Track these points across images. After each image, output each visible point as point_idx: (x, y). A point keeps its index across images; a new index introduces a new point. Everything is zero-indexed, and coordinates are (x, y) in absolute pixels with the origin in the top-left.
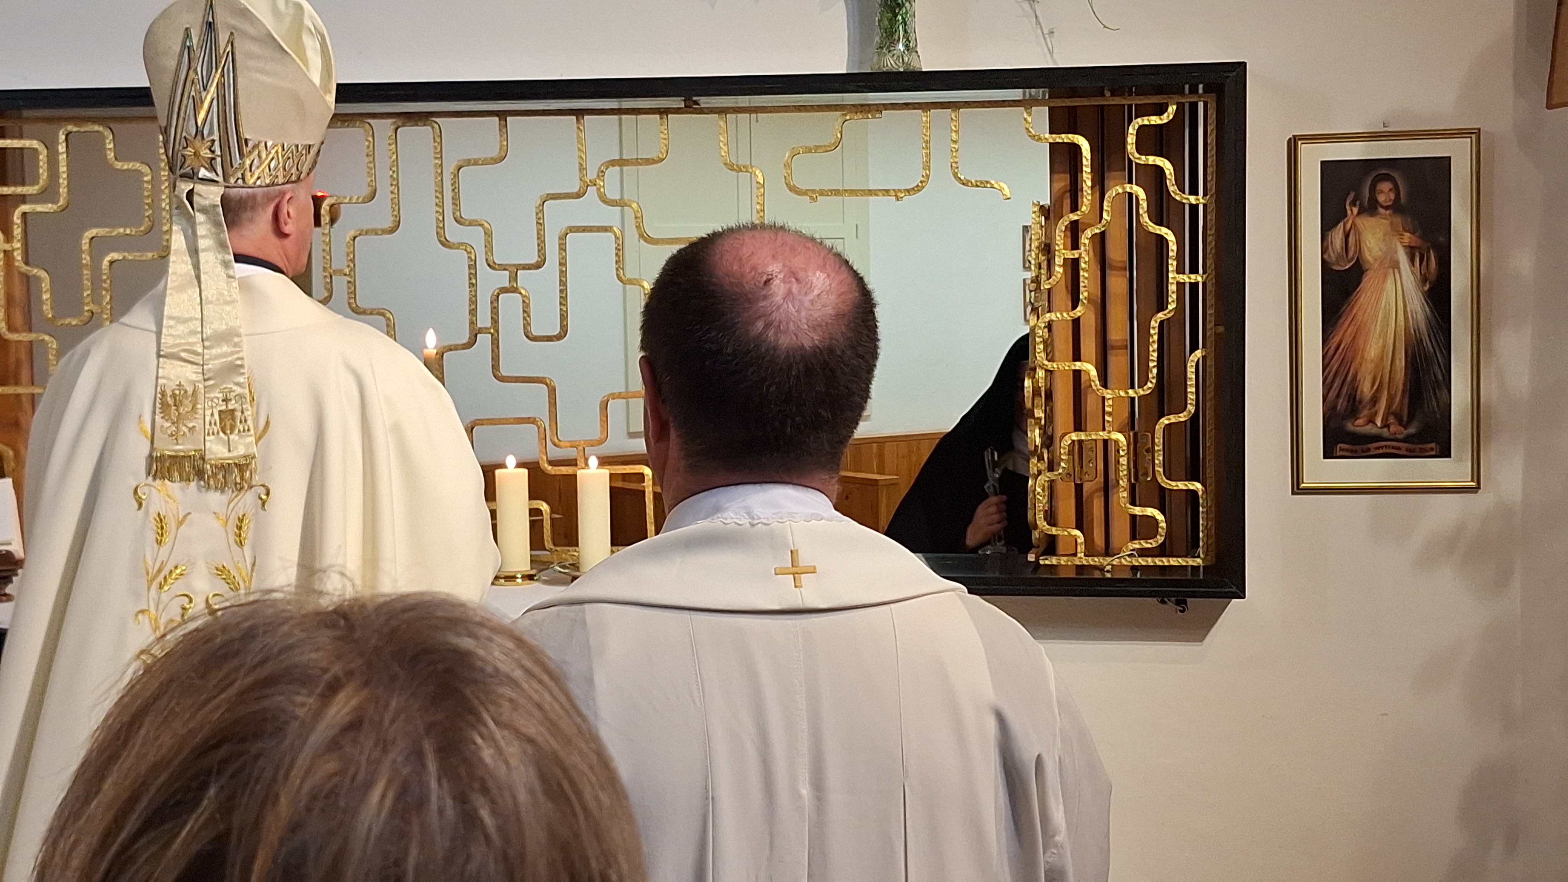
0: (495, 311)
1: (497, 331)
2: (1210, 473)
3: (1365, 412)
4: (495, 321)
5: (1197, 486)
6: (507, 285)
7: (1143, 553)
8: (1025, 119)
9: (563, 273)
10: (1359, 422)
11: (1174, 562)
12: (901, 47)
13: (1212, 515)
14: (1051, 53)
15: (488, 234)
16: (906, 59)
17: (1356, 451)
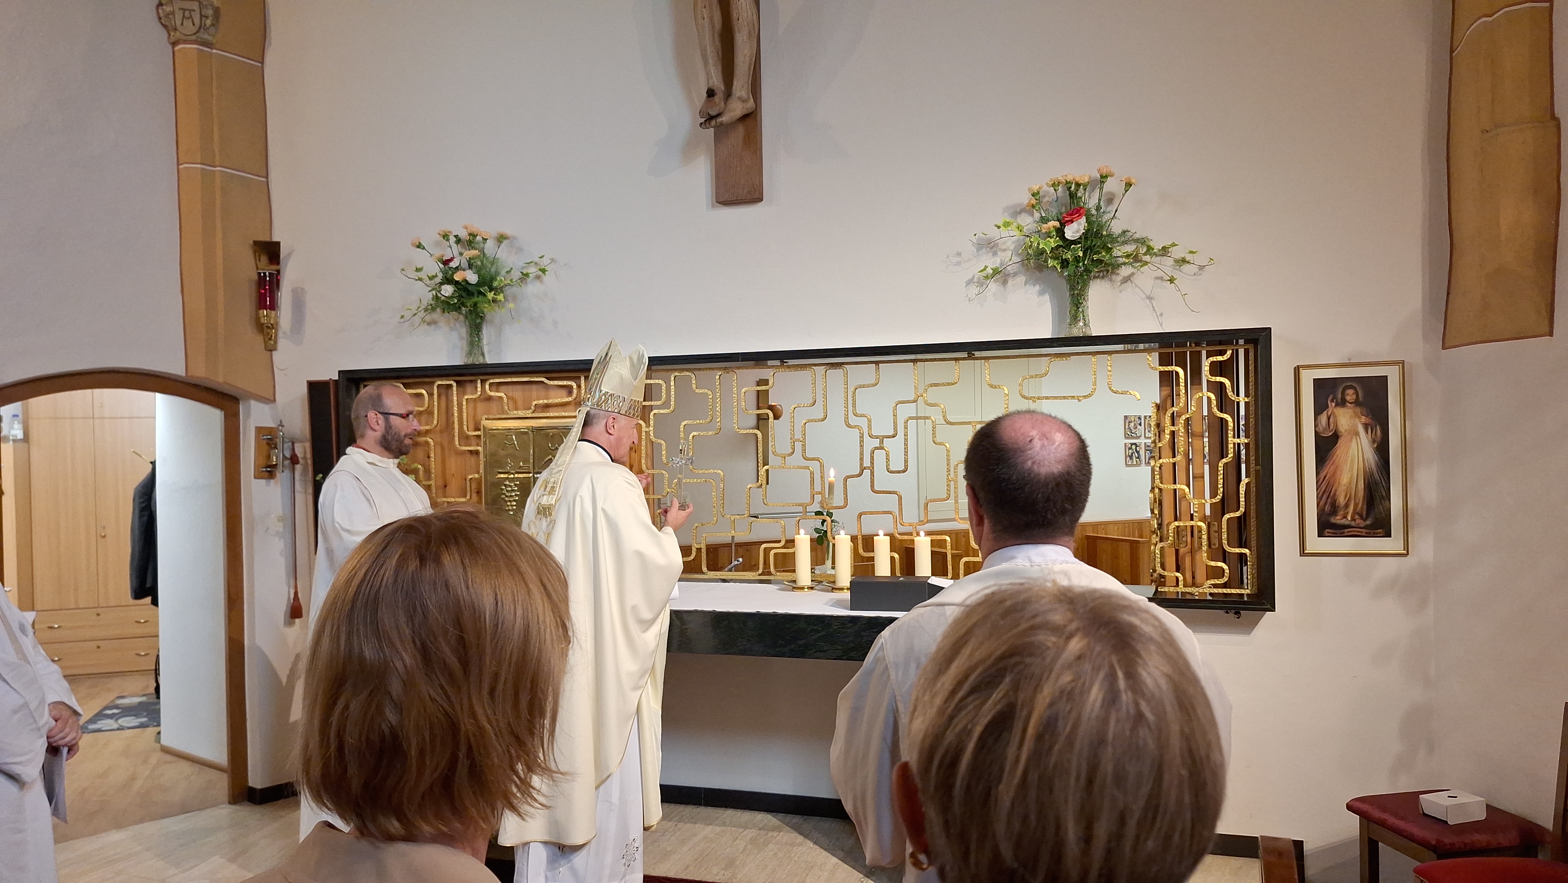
0: (872, 458)
1: (873, 468)
2: (1253, 543)
3: (1341, 513)
4: (872, 463)
5: (1246, 551)
6: (878, 446)
7: (1215, 586)
8: (1148, 359)
9: (906, 440)
10: (1338, 517)
11: (1233, 591)
12: (1081, 324)
13: (1256, 566)
14: (1161, 325)
15: (870, 421)
16: (1084, 330)
17: (1336, 533)
